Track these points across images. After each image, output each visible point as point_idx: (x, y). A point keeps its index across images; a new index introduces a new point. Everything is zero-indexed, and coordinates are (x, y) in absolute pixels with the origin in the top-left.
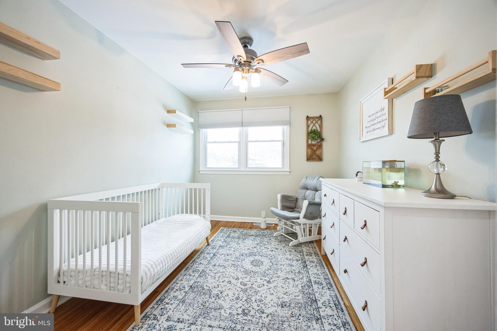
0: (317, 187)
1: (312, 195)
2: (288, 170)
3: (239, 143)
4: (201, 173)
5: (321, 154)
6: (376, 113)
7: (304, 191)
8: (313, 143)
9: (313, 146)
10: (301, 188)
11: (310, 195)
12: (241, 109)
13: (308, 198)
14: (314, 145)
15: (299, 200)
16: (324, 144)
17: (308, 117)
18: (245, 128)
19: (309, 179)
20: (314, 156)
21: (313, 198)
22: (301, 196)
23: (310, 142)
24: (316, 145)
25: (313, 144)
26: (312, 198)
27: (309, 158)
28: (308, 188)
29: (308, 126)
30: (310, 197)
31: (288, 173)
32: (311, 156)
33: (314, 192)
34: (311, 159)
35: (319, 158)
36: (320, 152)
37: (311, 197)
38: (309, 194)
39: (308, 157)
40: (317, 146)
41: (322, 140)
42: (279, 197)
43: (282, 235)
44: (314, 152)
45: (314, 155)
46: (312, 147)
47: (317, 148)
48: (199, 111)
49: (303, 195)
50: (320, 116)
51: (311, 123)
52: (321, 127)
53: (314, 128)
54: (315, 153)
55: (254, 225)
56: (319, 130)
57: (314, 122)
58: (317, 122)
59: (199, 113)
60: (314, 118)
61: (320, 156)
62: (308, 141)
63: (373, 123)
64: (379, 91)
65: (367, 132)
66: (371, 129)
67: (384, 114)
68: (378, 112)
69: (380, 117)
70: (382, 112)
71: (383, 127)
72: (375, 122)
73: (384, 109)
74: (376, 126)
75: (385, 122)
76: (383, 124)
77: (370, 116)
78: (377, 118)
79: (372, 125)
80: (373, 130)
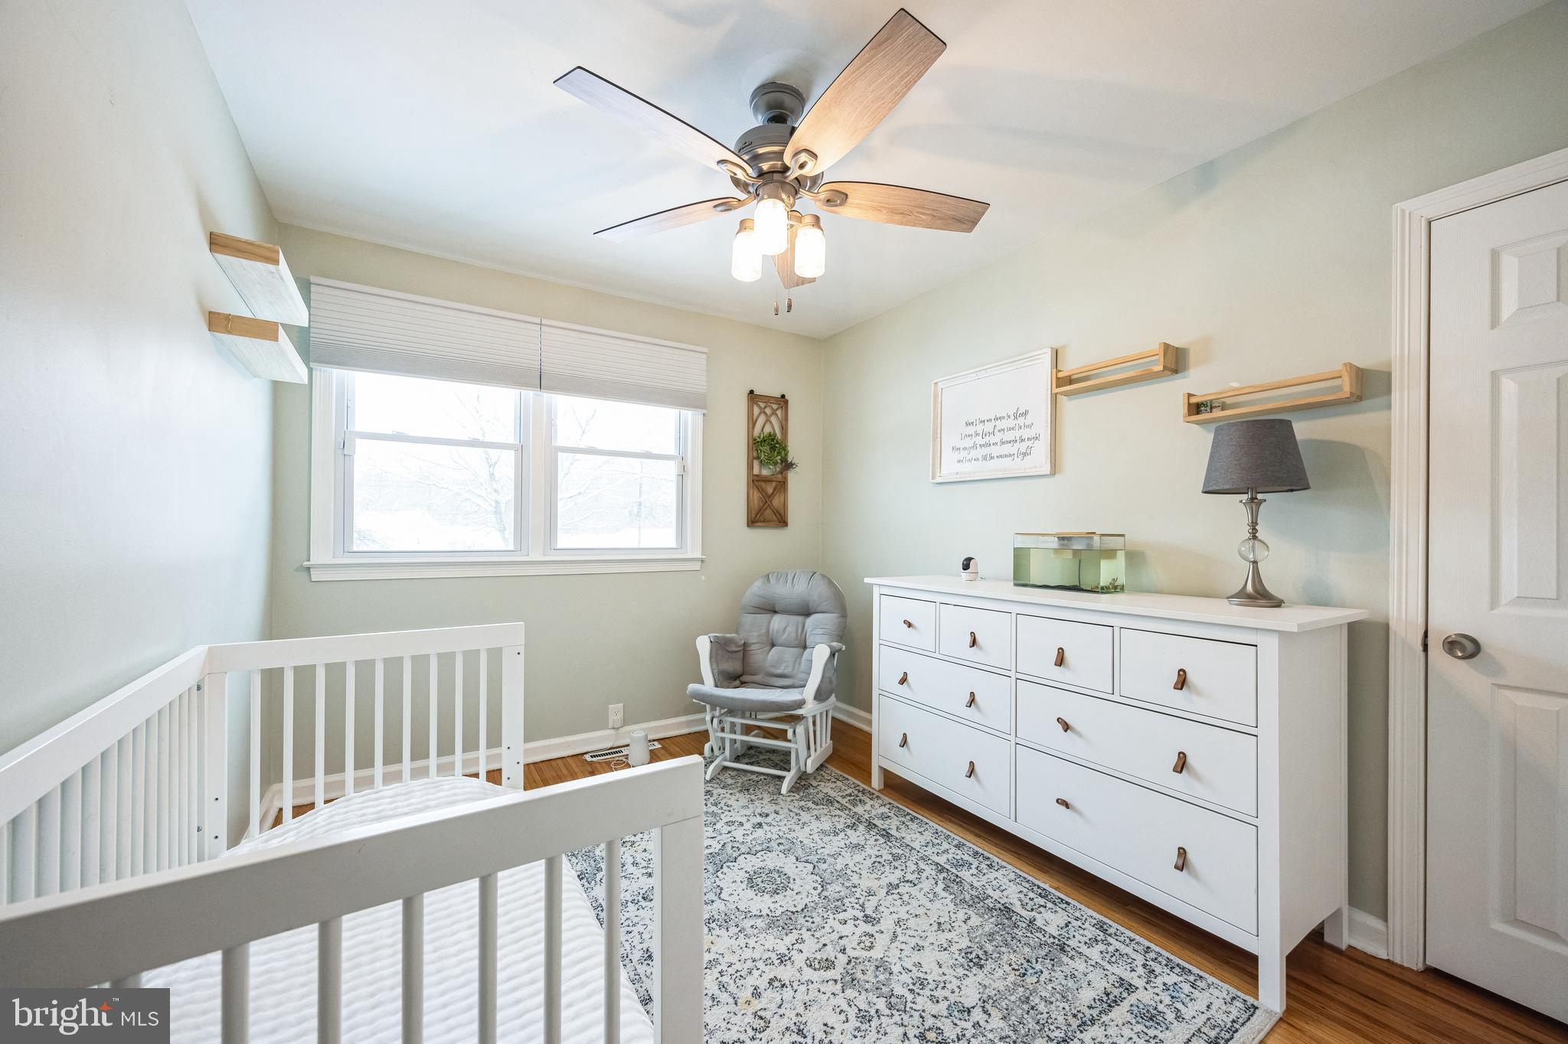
0: (810, 605)
1: (794, 629)
2: (698, 555)
3: (520, 450)
4: (316, 576)
5: (785, 505)
6: (996, 419)
7: (764, 617)
8: (765, 472)
9: (765, 481)
10: (750, 612)
11: (788, 628)
12: (538, 320)
13: (784, 637)
14: (767, 480)
15: (753, 647)
16: (792, 477)
17: (752, 392)
18: (547, 396)
19: (778, 580)
20: (768, 513)
21: (801, 637)
22: (755, 634)
23: (756, 471)
24: (772, 481)
25: (766, 477)
26: (797, 636)
27: (755, 520)
28: (777, 609)
29: (752, 422)
30: (789, 634)
31: (697, 566)
32: (760, 511)
33: (800, 618)
34: (760, 522)
35: (779, 517)
36: (782, 499)
37: (793, 635)
38: (784, 626)
39: (753, 516)
40: (774, 484)
41: (788, 466)
42: (703, 645)
43: (725, 768)
44: (767, 499)
45: (766, 508)
46: (763, 484)
47: (775, 490)
48: (313, 279)
49: (763, 631)
50: (783, 396)
51: (760, 414)
52: (784, 428)
53: (768, 429)
54: (771, 502)
55: (589, 759)
56: (779, 436)
57: (768, 411)
58: (774, 413)
59: (313, 288)
60: (767, 399)
61: (782, 512)
62: (750, 467)
63: (983, 442)
64: (1010, 369)
65: (959, 461)
66: (974, 454)
67: (1028, 426)
68: (1004, 417)
69: (1010, 429)
70: (1021, 421)
71: (1025, 454)
72: (992, 439)
73: (1025, 413)
74: (995, 451)
75: (1029, 443)
76: (1023, 447)
77: (972, 423)
78: (999, 431)
79: (980, 446)
80: (985, 458)
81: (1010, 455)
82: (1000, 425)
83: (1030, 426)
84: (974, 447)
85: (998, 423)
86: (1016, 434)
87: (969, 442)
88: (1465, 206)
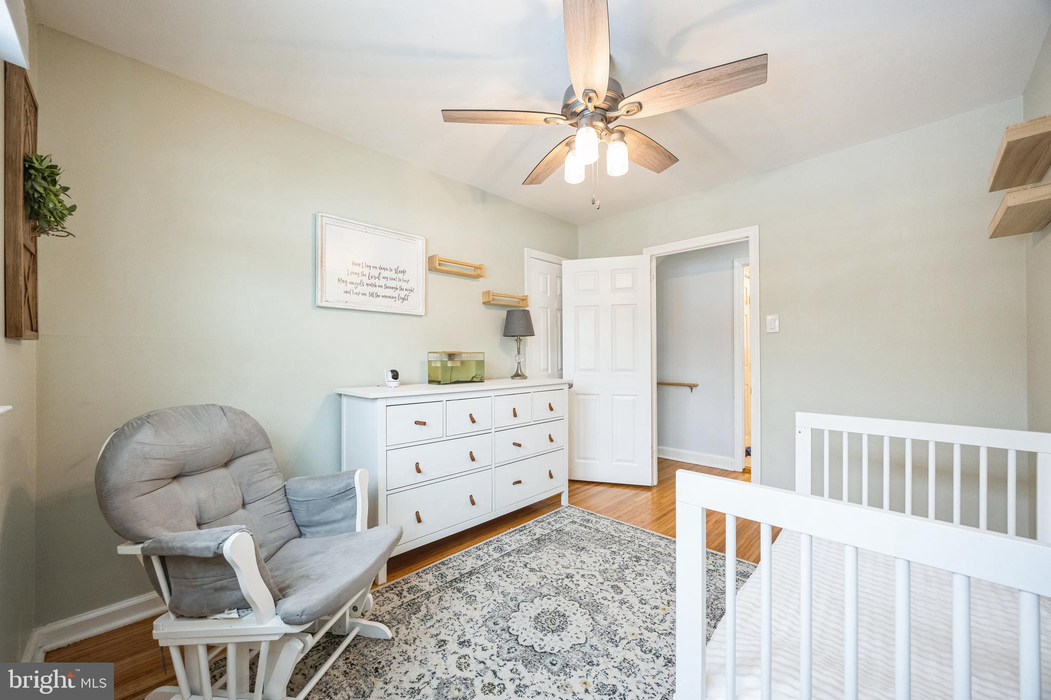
6: (381, 268)
63: (370, 282)
64: (395, 237)
65: (346, 292)
66: (360, 289)
67: (405, 281)
68: (387, 269)
69: (392, 279)
70: (400, 276)
71: (404, 299)
72: (378, 283)
73: (404, 272)
74: (381, 292)
75: (407, 293)
76: (403, 294)
77: (359, 265)
78: (383, 278)
79: (367, 284)
80: (372, 295)
81: (393, 298)
82: (384, 274)
83: (407, 281)
84: (361, 284)
85: (382, 271)
86: (399, 284)
87: (357, 279)
88: (536, 257)
